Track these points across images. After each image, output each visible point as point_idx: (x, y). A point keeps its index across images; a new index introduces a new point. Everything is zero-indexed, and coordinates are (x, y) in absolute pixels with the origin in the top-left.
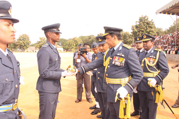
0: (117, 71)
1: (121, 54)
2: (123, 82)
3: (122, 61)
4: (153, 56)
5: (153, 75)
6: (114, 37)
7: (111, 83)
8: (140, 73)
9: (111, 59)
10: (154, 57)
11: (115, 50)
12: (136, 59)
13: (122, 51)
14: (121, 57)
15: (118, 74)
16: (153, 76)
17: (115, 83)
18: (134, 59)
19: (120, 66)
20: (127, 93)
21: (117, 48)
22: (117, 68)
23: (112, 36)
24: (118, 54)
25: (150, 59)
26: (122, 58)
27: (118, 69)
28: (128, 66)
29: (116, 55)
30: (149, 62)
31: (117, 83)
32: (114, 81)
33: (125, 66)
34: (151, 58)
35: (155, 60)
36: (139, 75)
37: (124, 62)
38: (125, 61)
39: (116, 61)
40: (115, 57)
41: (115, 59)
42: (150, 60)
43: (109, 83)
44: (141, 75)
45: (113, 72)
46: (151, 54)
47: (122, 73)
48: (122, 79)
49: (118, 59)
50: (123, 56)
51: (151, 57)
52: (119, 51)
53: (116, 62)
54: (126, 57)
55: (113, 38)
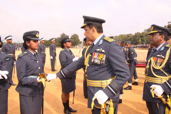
0: (97, 70)
1: (101, 49)
2: (104, 85)
3: (102, 59)
4: (161, 55)
5: (160, 81)
6: (93, 28)
7: (91, 85)
8: (125, 73)
9: (91, 55)
10: (163, 57)
11: (95, 44)
12: (120, 55)
13: (102, 45)
14: (102, 52)
15: (98, 74)
16: (161, 83)
17: (95, 86)
18: (116, 55)
19: (100, 64)
20: (107, 99)
21: (97, 43)
22: (97, 68)
23: (90, 28)
24: (98, 50)
25: (157, 59)
26: (102, 55)
27: (99, 69)
28: (110, 64)
29: (96, 51)
30: (156, 63)
31: (97, 86)
32: (94, 84)
33: (106, 65)
34: (159, 59)
35: (163, 61)
36: (123, 75)
37: (104, 59)
38: (106, 58)
39: (95, 58)
40: (95, 54)
41: (94, 55)
42: (157, 61)
43: (89, 85)
44: (126, 75)
45: (93, 72)
46: (160, 52)
47: (103, 73)
48: (103, 81)
49: (98, 56)
50: (103, 51)
51: (159, 57)
52: (98, 46)
53: (95, 60)
54: (107, 53)
55: (92, 30)
